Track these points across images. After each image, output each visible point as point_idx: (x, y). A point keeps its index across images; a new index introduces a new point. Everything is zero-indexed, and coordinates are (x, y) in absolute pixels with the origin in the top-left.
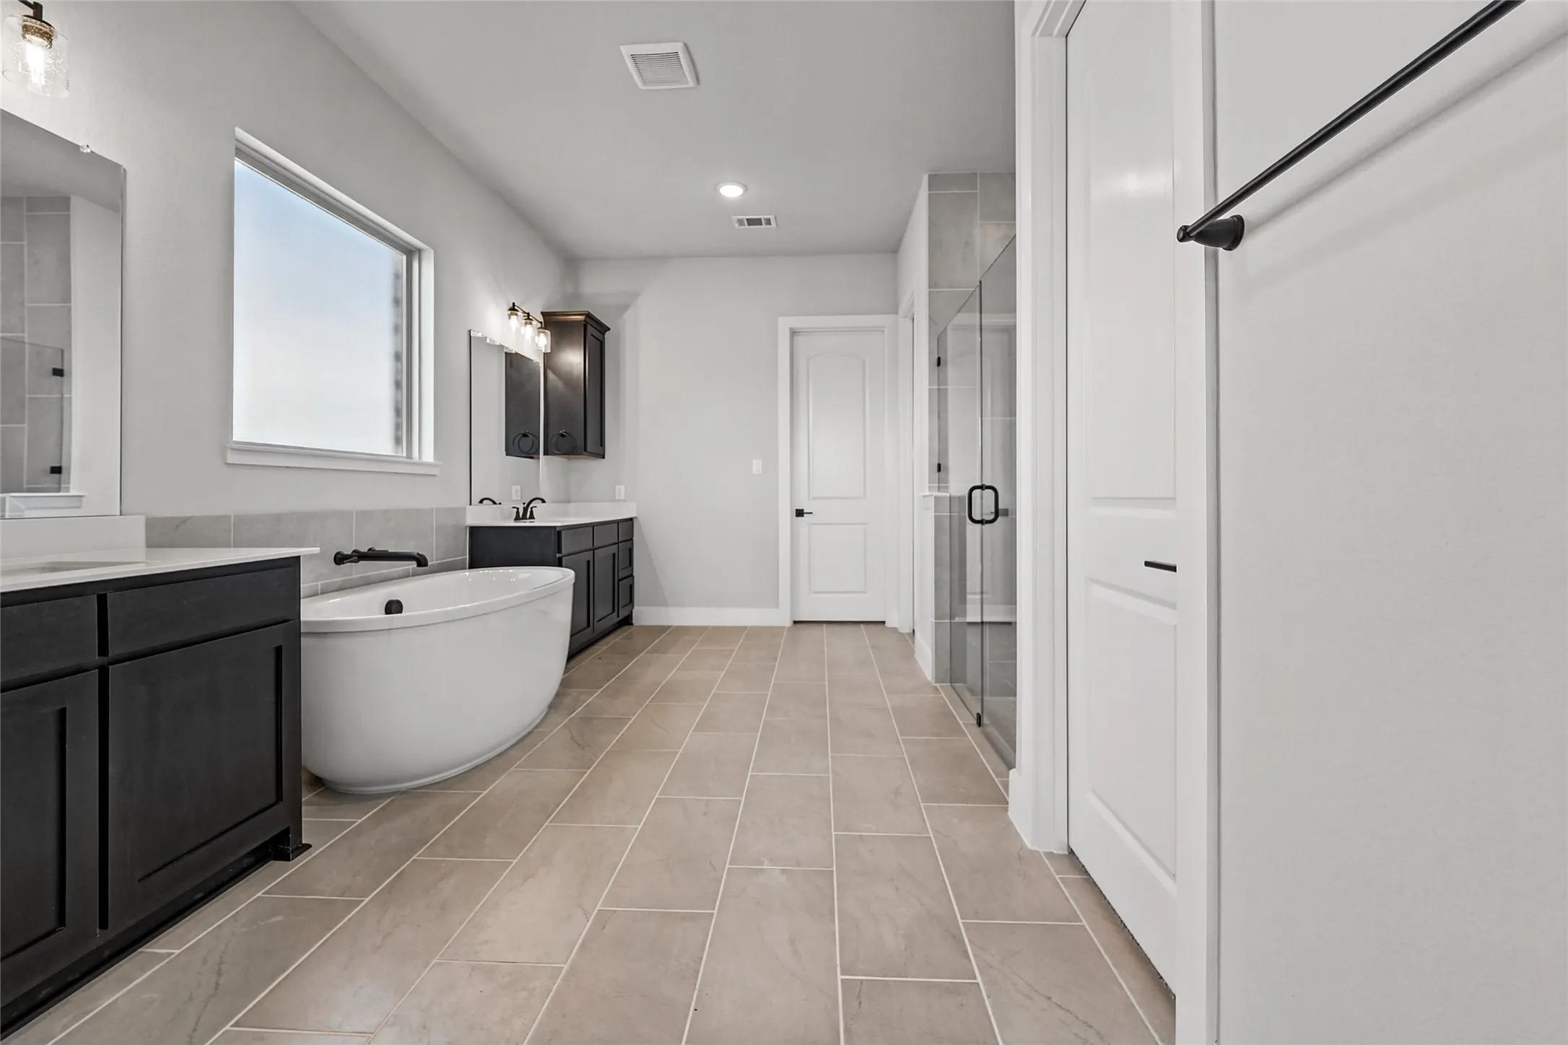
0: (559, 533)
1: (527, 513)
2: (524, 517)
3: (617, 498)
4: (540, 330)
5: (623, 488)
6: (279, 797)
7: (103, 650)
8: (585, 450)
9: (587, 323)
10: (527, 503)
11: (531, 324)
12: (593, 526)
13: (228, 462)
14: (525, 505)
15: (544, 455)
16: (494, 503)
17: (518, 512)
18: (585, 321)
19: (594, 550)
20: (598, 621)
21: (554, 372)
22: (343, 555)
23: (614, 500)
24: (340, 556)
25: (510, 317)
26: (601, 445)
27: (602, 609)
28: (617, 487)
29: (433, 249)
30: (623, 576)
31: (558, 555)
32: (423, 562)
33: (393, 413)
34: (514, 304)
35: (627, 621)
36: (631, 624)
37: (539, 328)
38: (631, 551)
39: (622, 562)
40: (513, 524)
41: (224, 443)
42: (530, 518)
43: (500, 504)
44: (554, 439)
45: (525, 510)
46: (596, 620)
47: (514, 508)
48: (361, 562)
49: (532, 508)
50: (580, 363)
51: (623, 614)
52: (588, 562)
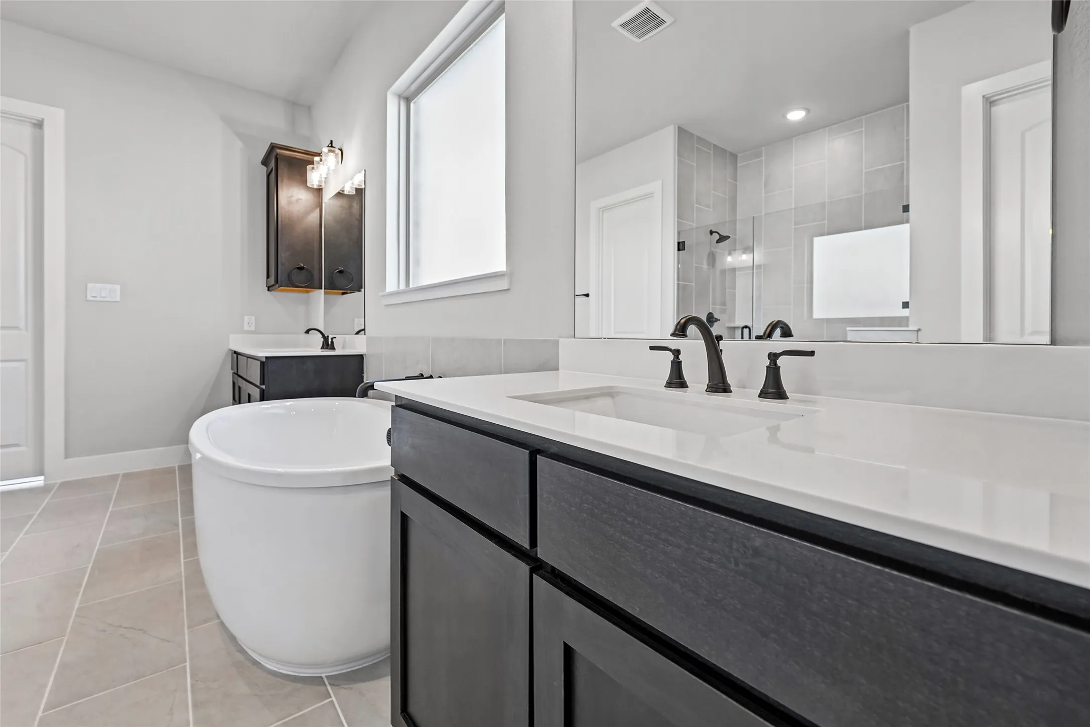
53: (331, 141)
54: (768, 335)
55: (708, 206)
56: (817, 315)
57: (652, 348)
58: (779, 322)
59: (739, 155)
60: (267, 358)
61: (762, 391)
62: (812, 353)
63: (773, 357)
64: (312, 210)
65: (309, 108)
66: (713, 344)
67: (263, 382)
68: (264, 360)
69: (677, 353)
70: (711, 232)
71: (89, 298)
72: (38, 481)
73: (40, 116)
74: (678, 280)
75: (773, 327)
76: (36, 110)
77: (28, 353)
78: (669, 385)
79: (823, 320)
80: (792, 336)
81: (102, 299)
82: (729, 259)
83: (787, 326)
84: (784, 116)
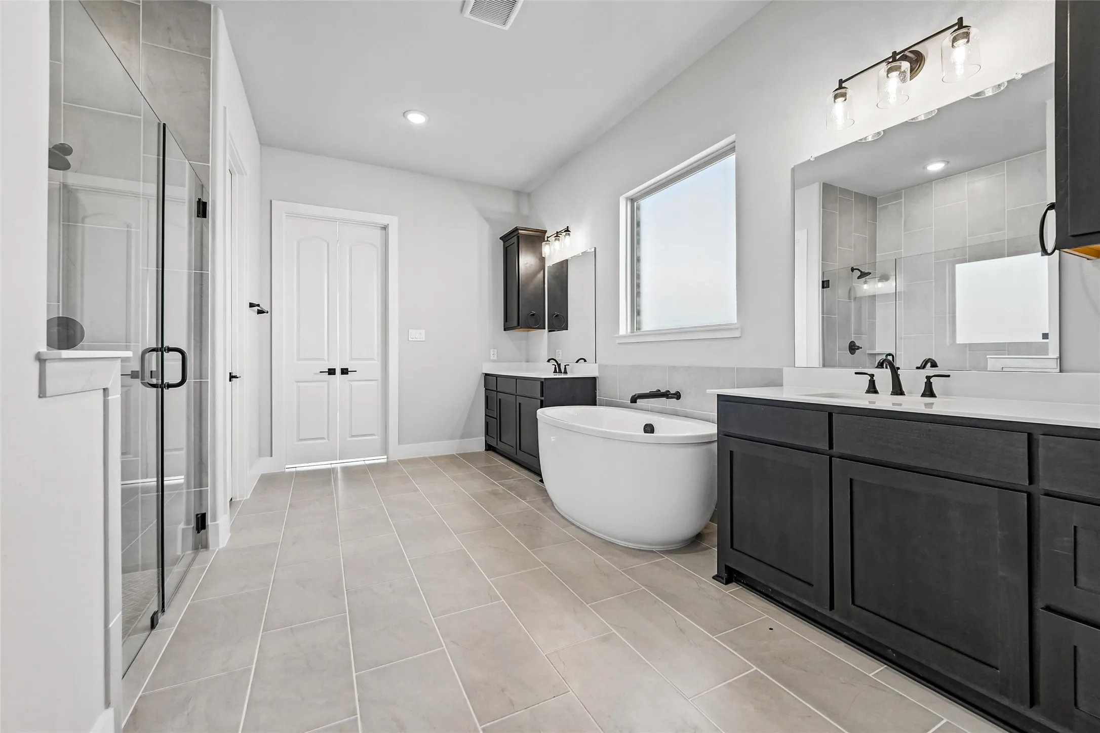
53: (568, 227)
54: (923, 367)
55: (850, 247)
56: (960, 340)
57: (856, 373)
58: (929, 359)
59: (878, 198)
60: (545, 379)
61: (922, 394)
62: (949, 376)
63: (928, 378)
64: (539, 271)
65: (529, 195)
66: (895, 371)
67: (542, 395)
68: (543, 380)
69: (872, 376)
70: (853, 270)
71: (410, 339)
72: (382, 459)
73: (385, 222)
74: (823, 314)
75: (926, 362)
76: (383, 219)
77: (378, 375)
78: (868, 392)
79: (965, 345)
80: (937, 367)
81: (416, 340)
82: (865, 287)
83: (934, 360)
84: (924, 168)
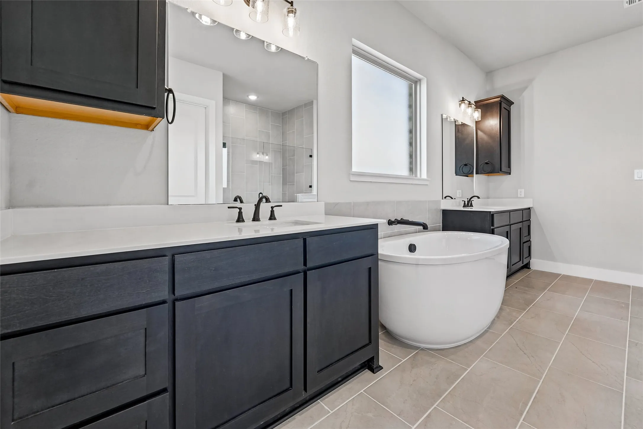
0: (493, 215)
1: (469, 203)
2: (468, 206)
3: (519, 196)
4: (476, 109)
5: (523, 190)
6: (370, 342)
7: (305, 264)
8: (501, 170)
9: (501, 101)
10: (469, 199)
11: (471, 107)
12: (509, 212)
13: (351, 180)
14: (468, 200)
15: (476, 174)
16: (452, 198)
17: (465, 203)
18: (500, 101)
19: (510, 225)
20: (513, 265)
21: (482, 131)
22: (391, 221)
23: (517, 197)
24: (390, 222)
25: (460, 105)
26: (509, 168)
27: (515, 259)
28: (519, 190)
29: (426, 78)
30: (525, 241)
31: (492, 227)
32: (426, 227)
33: (409, 157)
34: (463, 98)
35: (527, 266)
36: (529, 268)
37: (475, 109)
38: (529, 227)
39: (525, 233)
40: (462, 209)
41: (349, 172)
42: (470, 206)
43: (455, 199)
44: (482, 166)
45: (468, 202)
46: (511, 265)
47: (463, 201)
48: (398, 225)
49: (471, 201)
50: (497, 124)
51: (525, 262)
52: (507, 232)
